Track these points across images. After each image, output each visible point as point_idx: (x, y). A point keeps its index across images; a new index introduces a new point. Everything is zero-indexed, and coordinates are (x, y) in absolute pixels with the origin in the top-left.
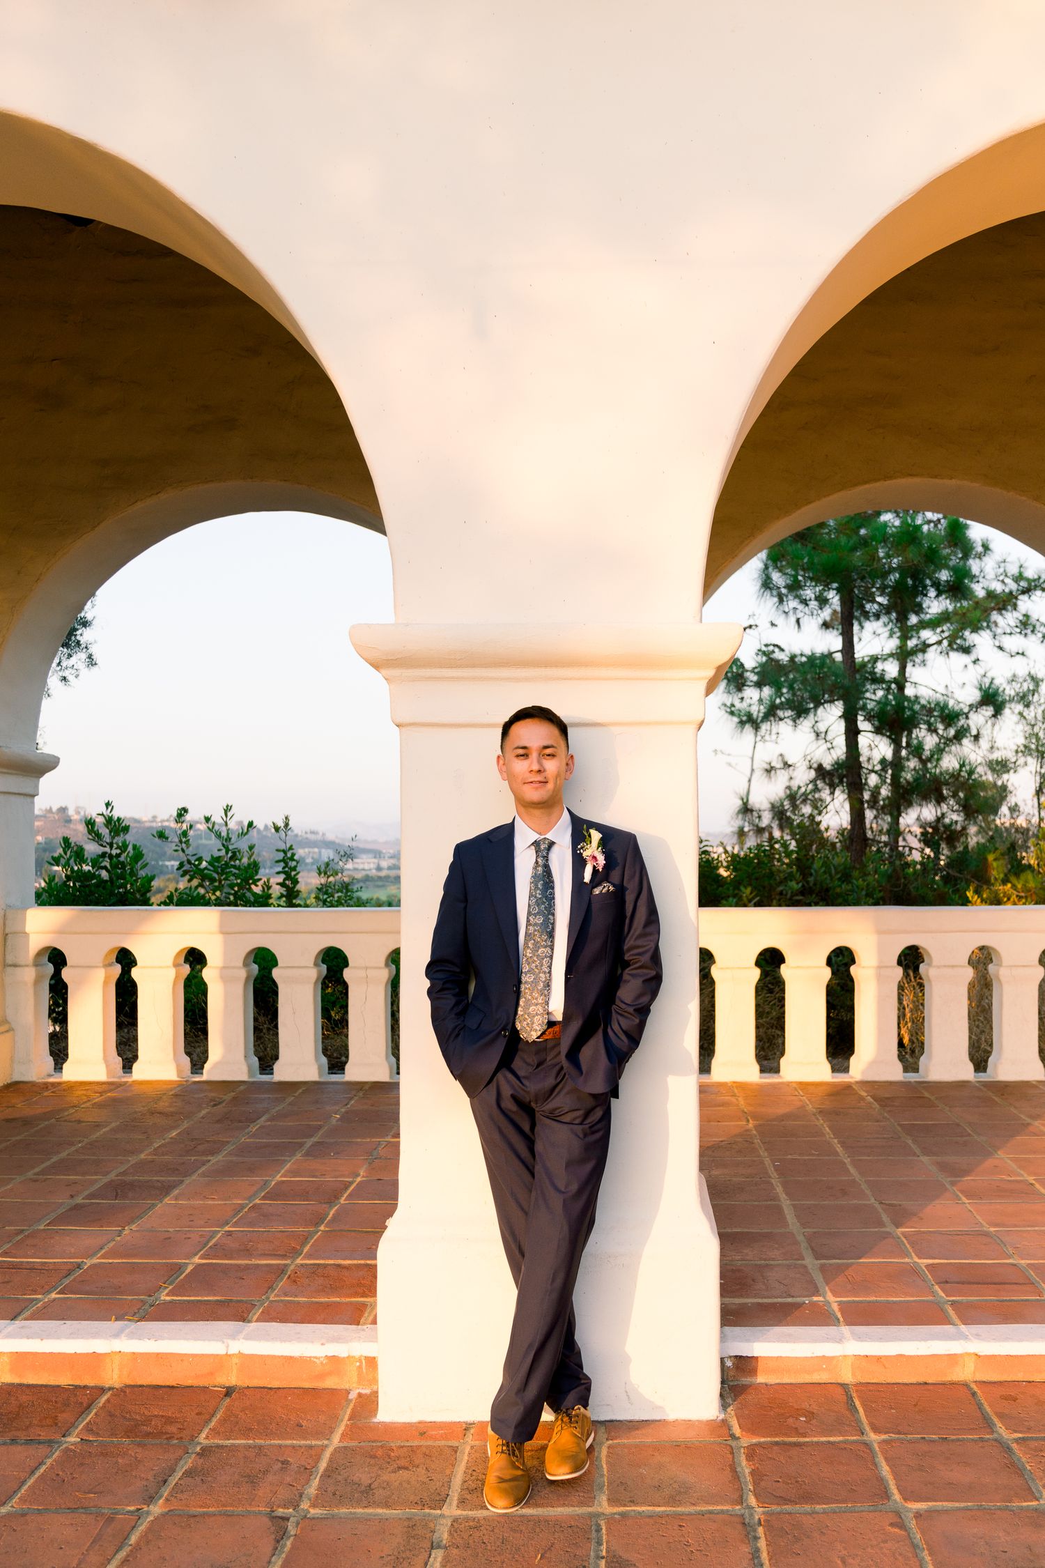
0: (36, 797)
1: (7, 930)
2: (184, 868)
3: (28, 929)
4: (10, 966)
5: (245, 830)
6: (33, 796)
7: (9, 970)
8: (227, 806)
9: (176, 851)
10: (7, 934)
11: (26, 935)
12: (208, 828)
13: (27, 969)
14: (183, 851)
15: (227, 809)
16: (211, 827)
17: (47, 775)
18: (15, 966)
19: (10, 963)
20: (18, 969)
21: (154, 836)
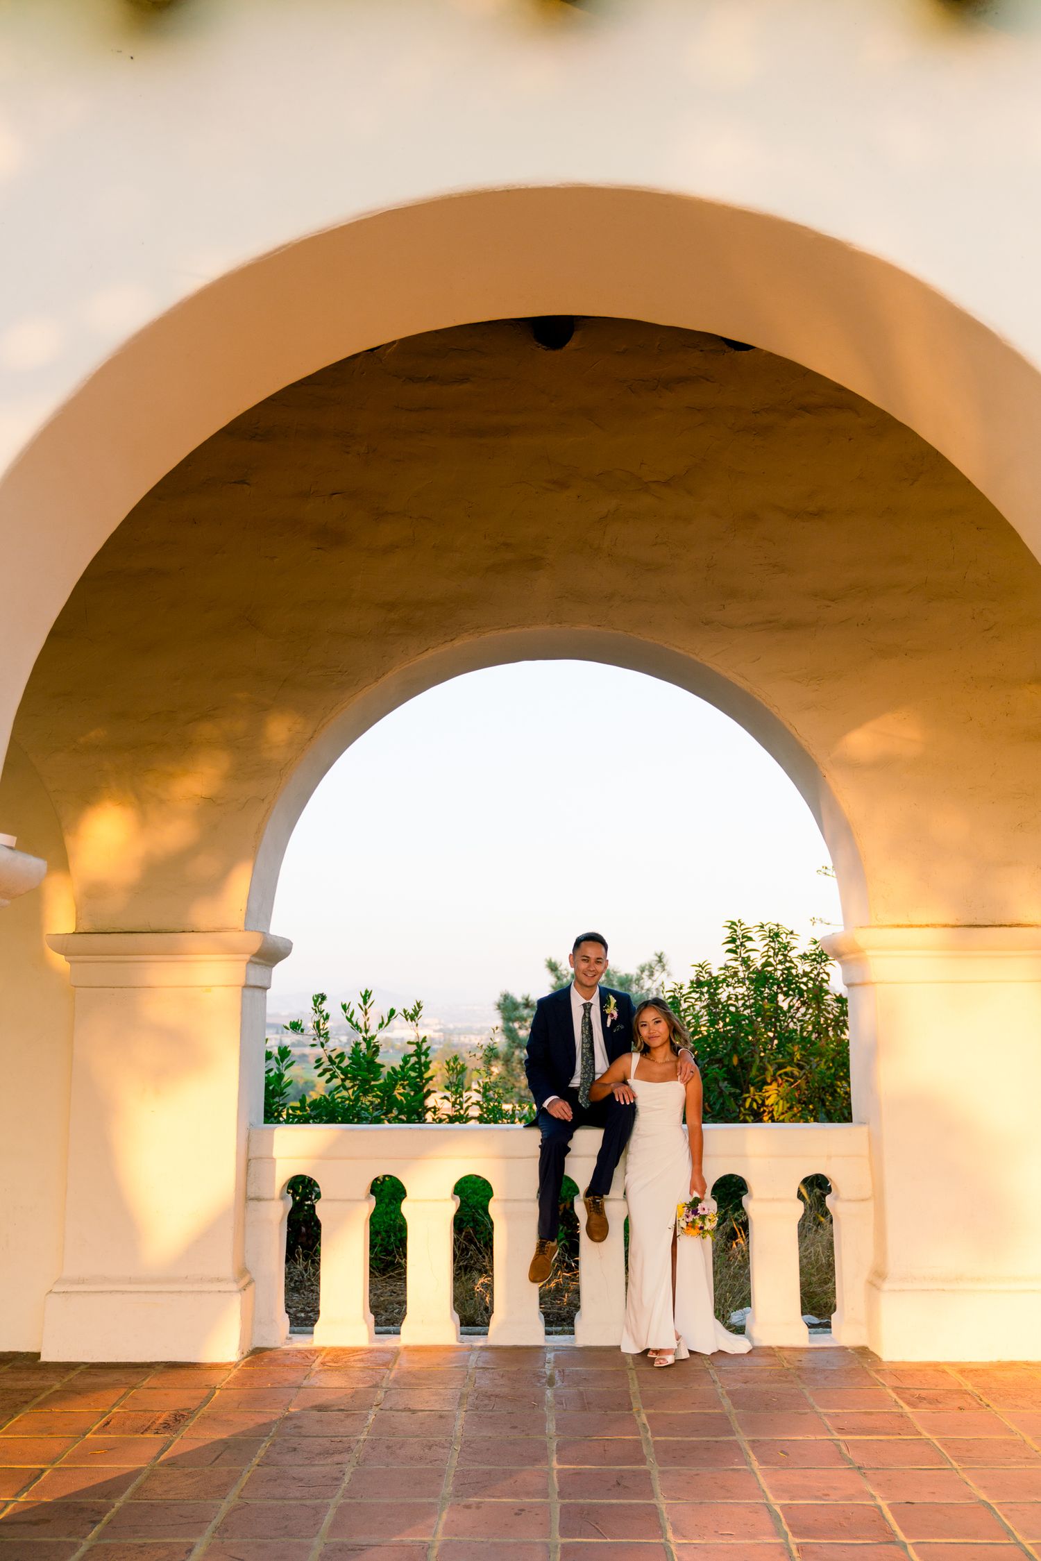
0: (268, 990)
1: (252, 1155)
2: (324, 1066)
3: (275, 1154)
4: (252, 1199)
5: (386, 1021)
6: (265, 989)
7: (252, 1204)
8: (367, 991)
9: (313, 1045)
10: (250, 1160)
11: (273, 1160)
12: (347, 1017)
13: (273, 1203)
14: (322, 1045)
15: (366, 996)
16: (349, 1017)
17: (280, 964)
18: (258, 1199)
19: (253, 1196)
20: (262, 1203)
21: (286, 1028)
